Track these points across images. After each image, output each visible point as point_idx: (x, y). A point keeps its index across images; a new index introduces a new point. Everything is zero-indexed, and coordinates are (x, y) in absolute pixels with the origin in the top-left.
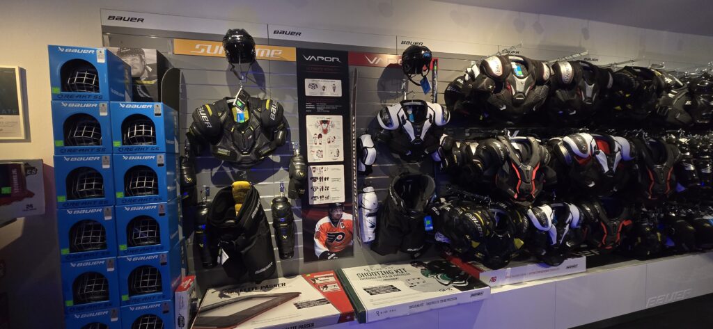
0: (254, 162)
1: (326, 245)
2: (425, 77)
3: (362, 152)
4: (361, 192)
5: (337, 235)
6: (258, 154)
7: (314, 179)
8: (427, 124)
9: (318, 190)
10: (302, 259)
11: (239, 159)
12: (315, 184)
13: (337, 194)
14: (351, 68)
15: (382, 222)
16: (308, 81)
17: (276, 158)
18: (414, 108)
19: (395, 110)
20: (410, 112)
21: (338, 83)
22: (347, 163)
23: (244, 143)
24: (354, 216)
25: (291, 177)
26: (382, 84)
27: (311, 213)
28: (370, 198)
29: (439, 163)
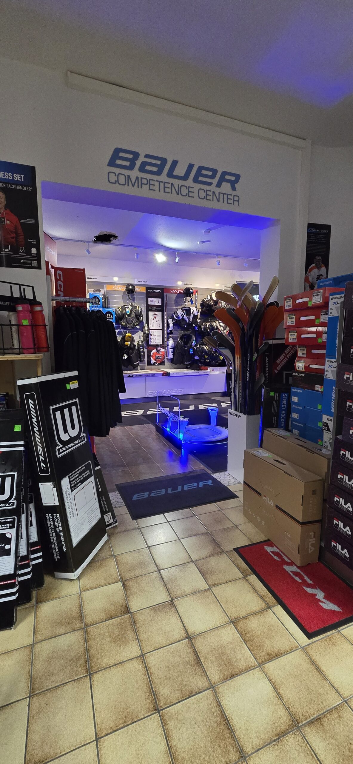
0: (133, 327)
1: (155, 360)
2: (191, 299)
3: (168, 325)
4: (168, 340)
5: (159, 356)
6: (134, 325)
7: (151, 335)
8: (192, 315)
9: (152, 339)
10: (146, 364)
11: (128, 326)
12: (151, 337)
13: (159, 341)
14: (165, 294)
15: (175, 351)
16: (149, 299)
17: (138, 327)
18: (186, 310)
19: (180, 312)
20: (185, 311)
21: (160, 300)
22: (163, 330)
23: (130, 320)
24: (165, 350)
25: (144, 334)
26: (176, 301)
27: (150, 347)
28: (171, 342)
29: (197, 331)
